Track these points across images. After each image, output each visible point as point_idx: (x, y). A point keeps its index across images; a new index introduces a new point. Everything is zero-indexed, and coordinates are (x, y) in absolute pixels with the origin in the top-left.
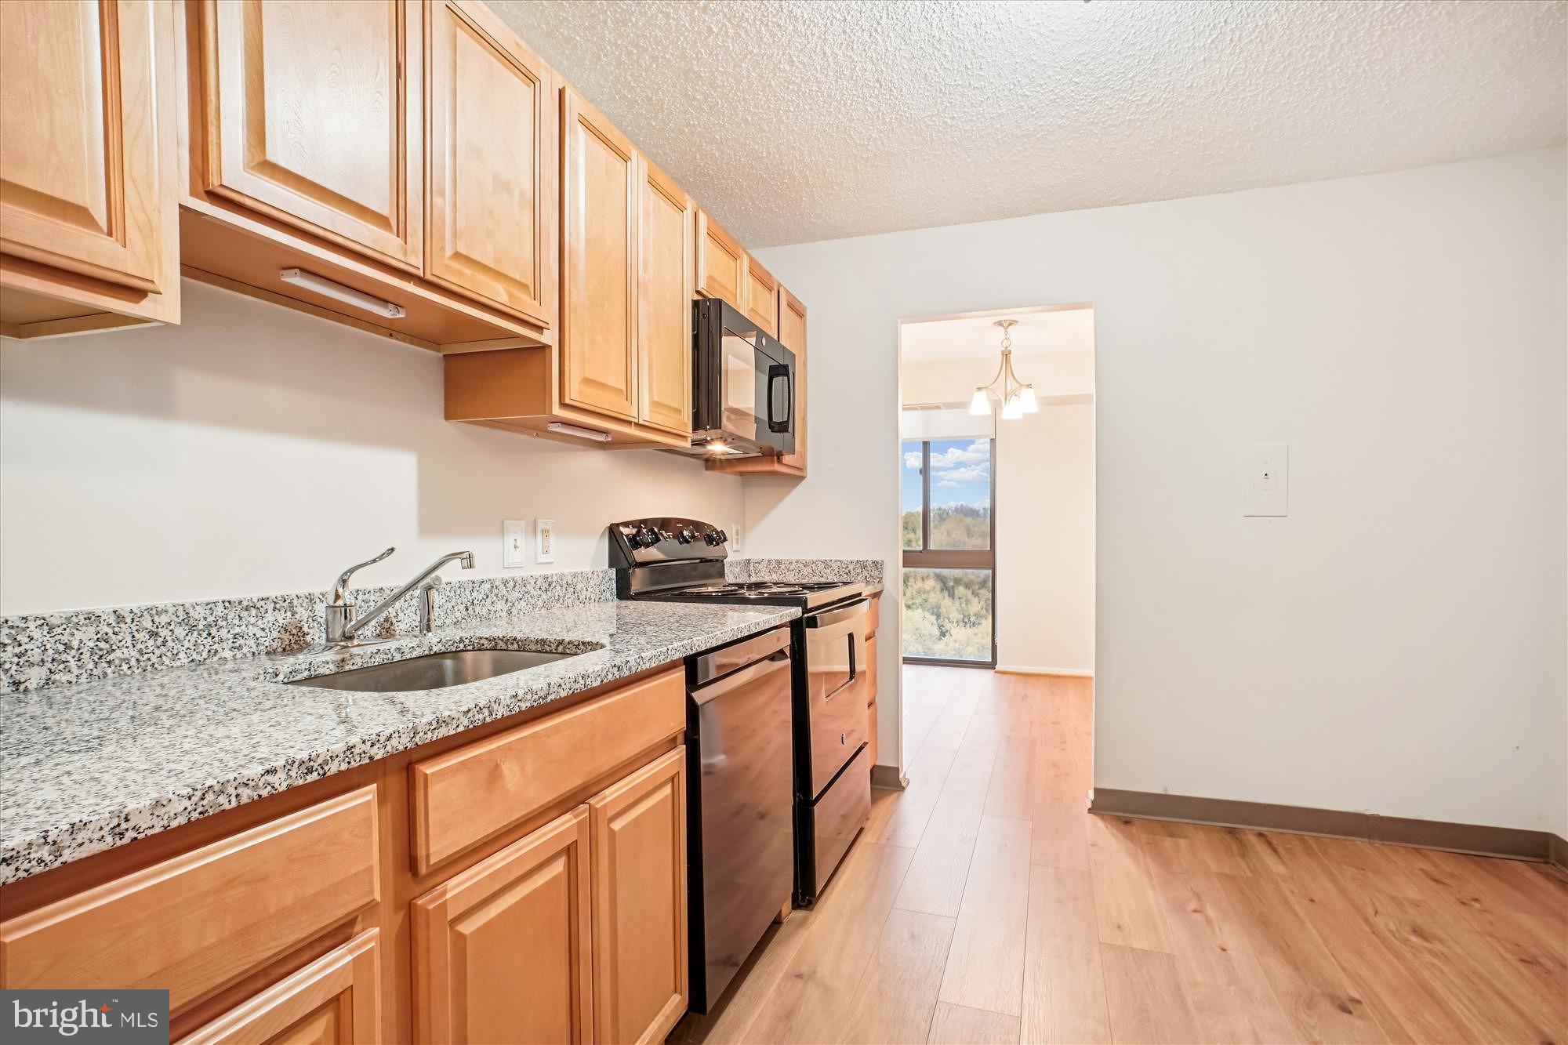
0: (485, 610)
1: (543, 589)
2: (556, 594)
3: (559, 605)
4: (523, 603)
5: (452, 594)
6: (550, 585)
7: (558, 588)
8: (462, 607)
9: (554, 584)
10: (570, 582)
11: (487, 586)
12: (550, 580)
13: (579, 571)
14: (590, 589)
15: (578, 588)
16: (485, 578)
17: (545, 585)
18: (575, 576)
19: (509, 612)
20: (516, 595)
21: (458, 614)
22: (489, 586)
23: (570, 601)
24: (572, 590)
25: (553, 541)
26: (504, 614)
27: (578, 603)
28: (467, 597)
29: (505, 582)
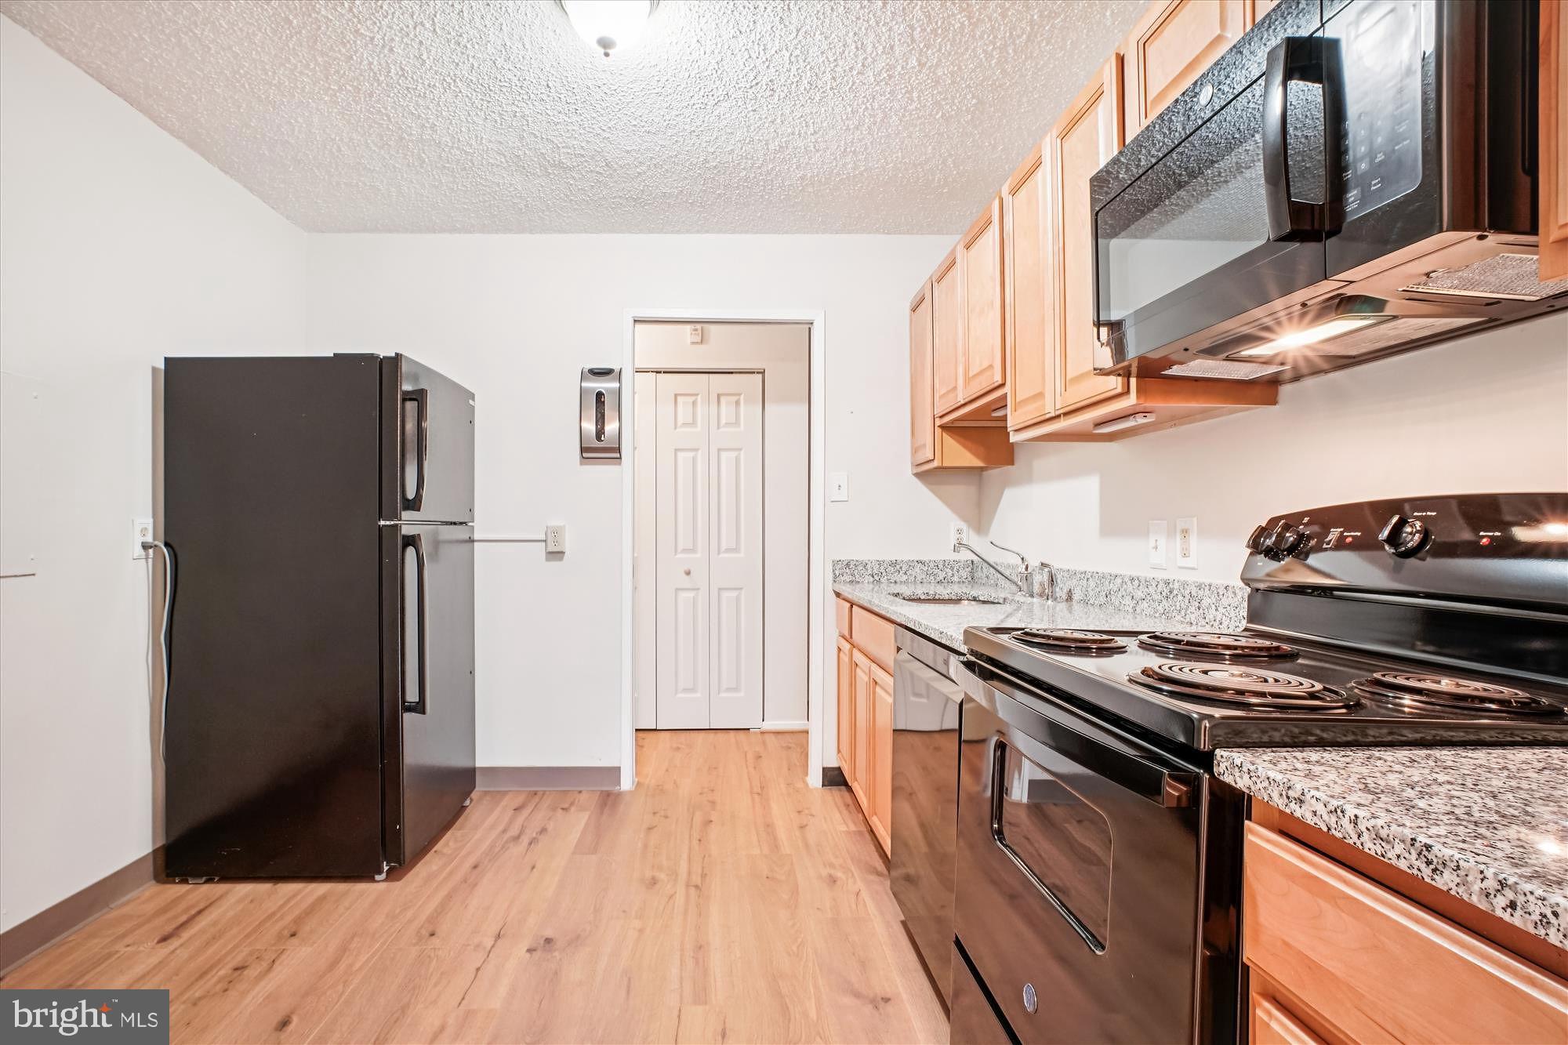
1: (1164, 594)
2: (1178, 604)
3: (1178, 618)
5: (1099, 583)
6: (1171, 592)
7: (1180, 598)
9: (1175, 592)
10: (1194, 593)
11: (1119, 580)
12: (1171, 586)
13: (1207, 582)
14: (1220, 609)
15: (1205, 603)
16: (1118, 572)
17: (1166, 591)
18: (1200, 587)
22: (1121, 581)
23: (1193, 617)
24: (1197, 605)
25: (1193, 541)
26: (1131, 610)
27: (1204, 623)
28: (1107, 586)
29: (1133, 580)
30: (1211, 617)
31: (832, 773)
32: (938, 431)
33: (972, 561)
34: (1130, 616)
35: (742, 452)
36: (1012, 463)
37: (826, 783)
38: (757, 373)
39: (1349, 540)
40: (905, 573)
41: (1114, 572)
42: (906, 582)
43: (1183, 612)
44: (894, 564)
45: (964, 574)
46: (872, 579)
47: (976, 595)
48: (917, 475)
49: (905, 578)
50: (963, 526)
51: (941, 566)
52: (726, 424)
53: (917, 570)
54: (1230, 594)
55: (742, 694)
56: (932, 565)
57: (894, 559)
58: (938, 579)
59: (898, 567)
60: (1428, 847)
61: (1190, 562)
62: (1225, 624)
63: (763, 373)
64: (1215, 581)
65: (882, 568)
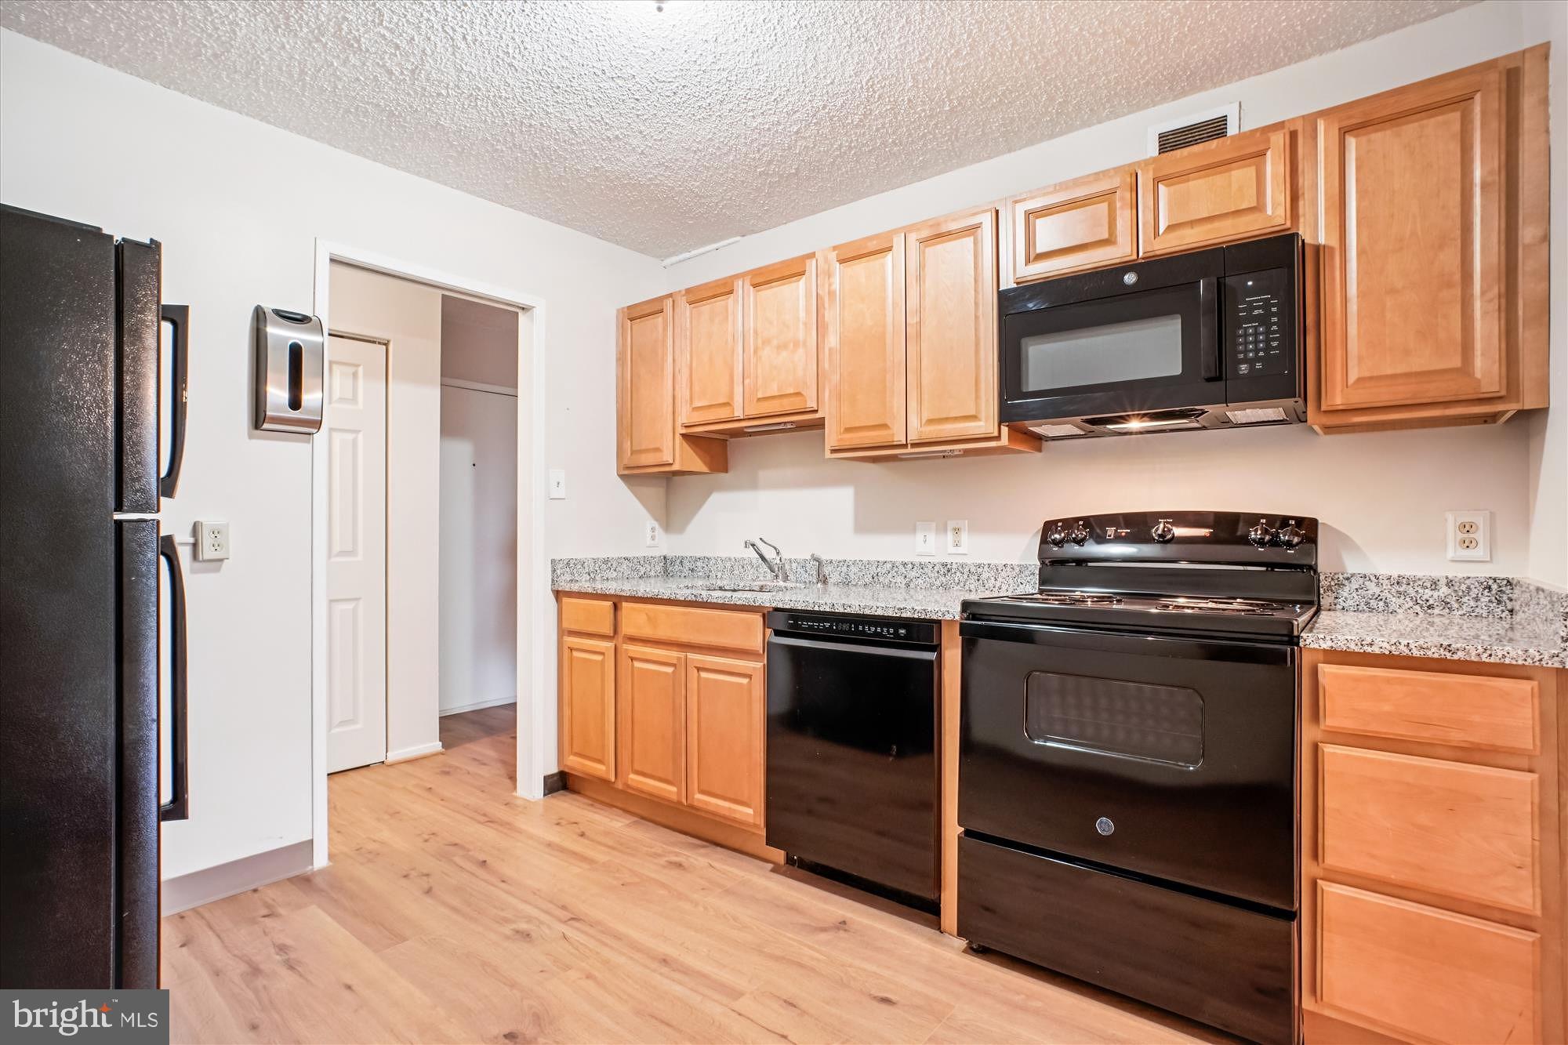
0: (887, 580)
4: (919, 580)
5: (863, 567)
6: (949, 571)
7: (958, 574)
8: (870, 576)
9: (953, 571)
10: (972, 570)
11: (889, 566)
12: (949, 566)
15: (984, 576)
16: (888, 560)
17: (943, 570)
18: (977, 566)
19: (908, 585)
20: (913, 574)
21: (866, 580)
25: (964, 537)
26: (903, 586)
28: (873, 570)
29: (905, 564)
30: (991, 585)
31: (550, 780)
32: (678, 438)
33: (665, 557)
34: (903, 591)
35: (360, 436)
36: (726, 470)
37: (546, 792)
38: (379, 343)
39: (1123, 534)
40: (615, 570)
41: (882, 559)
42: (616, 579)
43: (962, 584)
44: (606, 561)
45: (659, 568)
46: (588, 577)
47: (721, 585)
48: (622, 477)
49: (615, 574)
50: (656, 525)
51: (642, 562)
52: (340, 398)
53: (624, 566)
54: (1008, 569)
55: (358, 726)
56: (635, 561)
57: (605, 556)
58: (640, 574)
59: (610, 565)
60: (1449, 645)
61: (960, 550)
62: (1004, 588)
63: (386, 345)
64: (993, 562)
65: (597, 565)
